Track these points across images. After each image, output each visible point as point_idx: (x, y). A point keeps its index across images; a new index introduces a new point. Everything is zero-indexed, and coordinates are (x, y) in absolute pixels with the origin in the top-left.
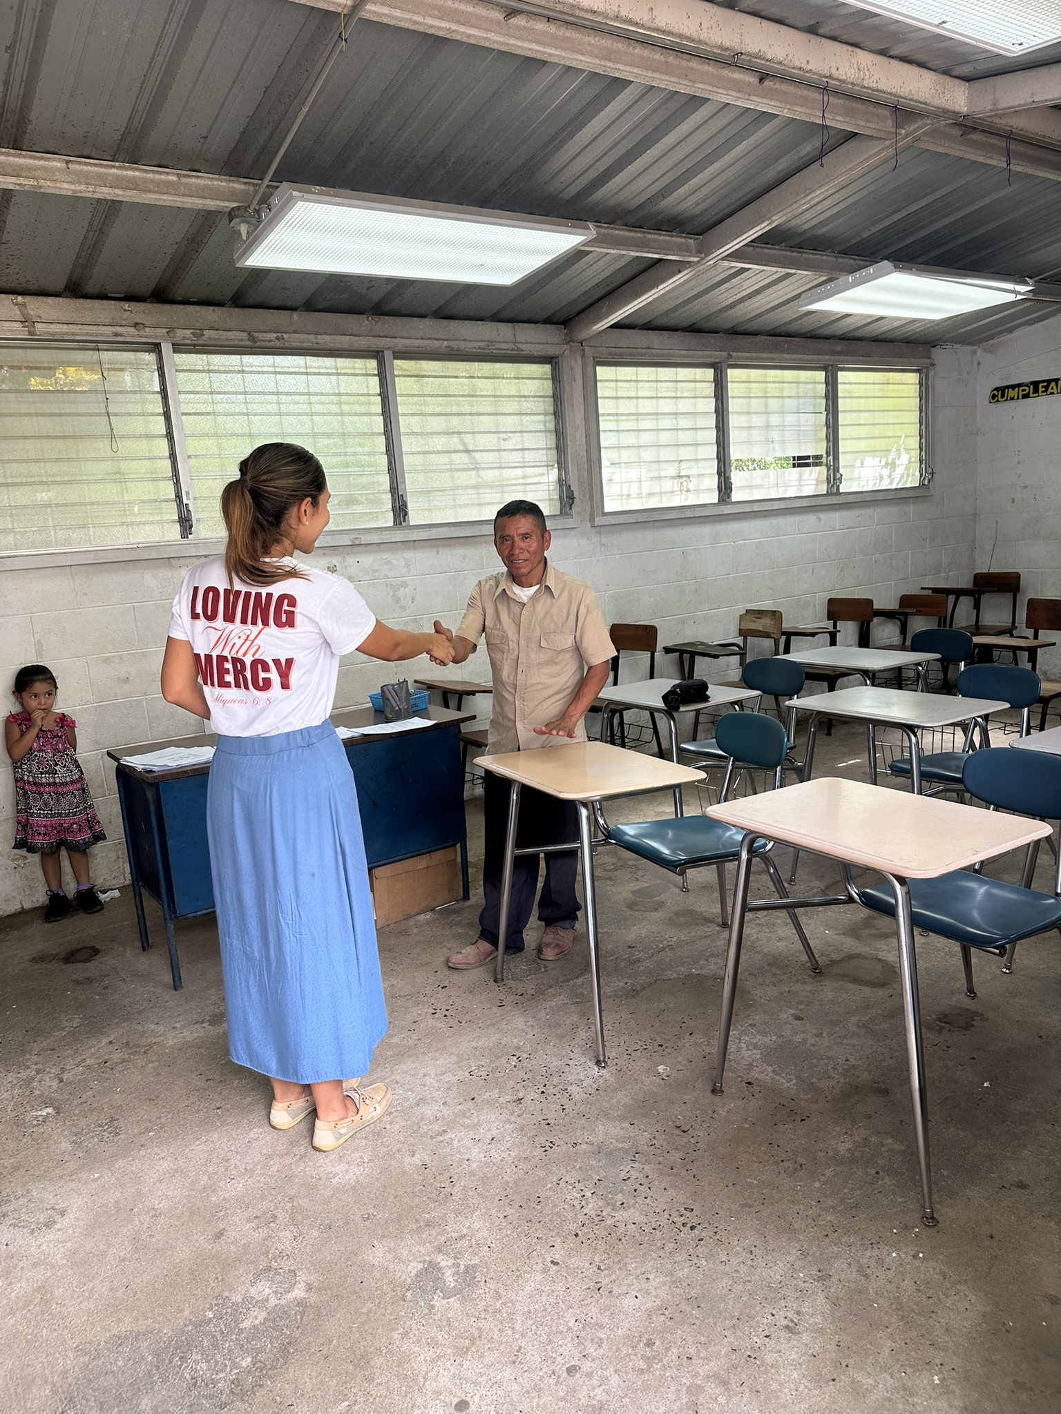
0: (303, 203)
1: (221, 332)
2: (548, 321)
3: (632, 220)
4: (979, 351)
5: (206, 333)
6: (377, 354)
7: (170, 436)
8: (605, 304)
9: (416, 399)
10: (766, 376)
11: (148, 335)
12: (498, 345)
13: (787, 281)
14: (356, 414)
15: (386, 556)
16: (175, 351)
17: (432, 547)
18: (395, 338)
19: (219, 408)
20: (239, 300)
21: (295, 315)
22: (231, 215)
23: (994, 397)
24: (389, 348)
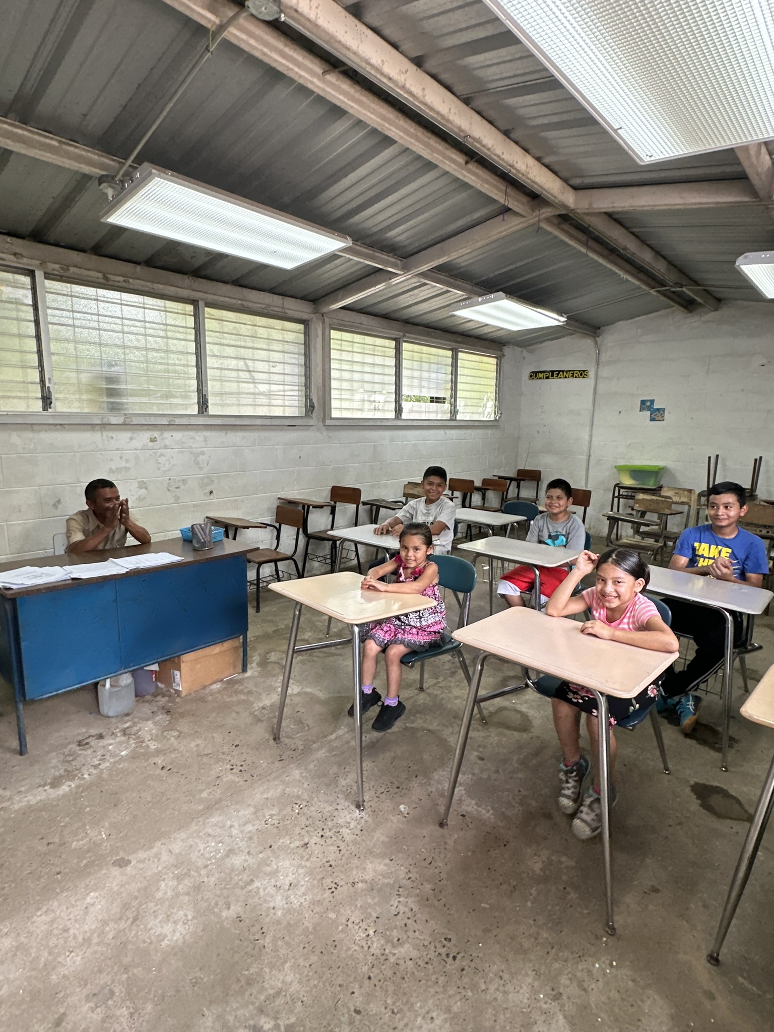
0: (159, 179)
1: (83, 270)
2: (304, 298)
3: (368, 241)
4: (525, 352)
5: (72, 269)
6: (194, 302)
7: (38, 337)
8: (341, 293)
9: (218, 334)
10: (422, 350)
11: (25, 263)
12: (272, 308)
13: (446, 295)
14: (177, 339)
15: (191, 433)
16: (46, 278)
17: (222, 430)
18: (206, 293)
19: (77, 323)
20: (98, 250)
21: (139, 268)
22: (101, 180)
23: (531, 376)
24: (202, 299)
